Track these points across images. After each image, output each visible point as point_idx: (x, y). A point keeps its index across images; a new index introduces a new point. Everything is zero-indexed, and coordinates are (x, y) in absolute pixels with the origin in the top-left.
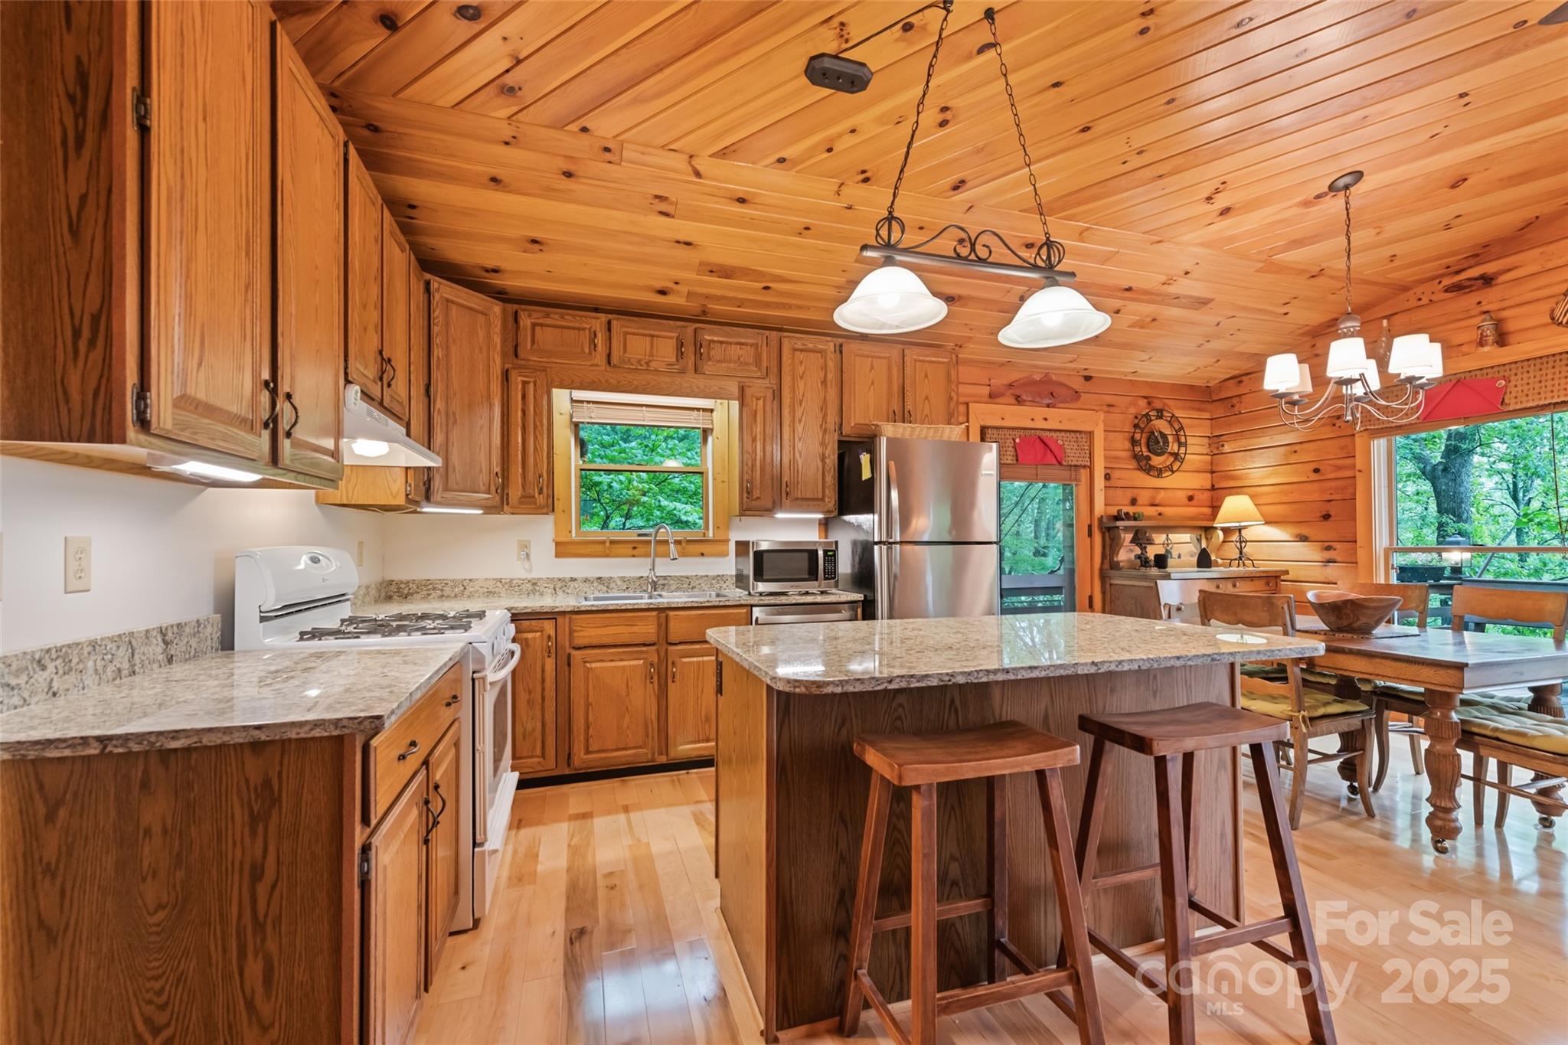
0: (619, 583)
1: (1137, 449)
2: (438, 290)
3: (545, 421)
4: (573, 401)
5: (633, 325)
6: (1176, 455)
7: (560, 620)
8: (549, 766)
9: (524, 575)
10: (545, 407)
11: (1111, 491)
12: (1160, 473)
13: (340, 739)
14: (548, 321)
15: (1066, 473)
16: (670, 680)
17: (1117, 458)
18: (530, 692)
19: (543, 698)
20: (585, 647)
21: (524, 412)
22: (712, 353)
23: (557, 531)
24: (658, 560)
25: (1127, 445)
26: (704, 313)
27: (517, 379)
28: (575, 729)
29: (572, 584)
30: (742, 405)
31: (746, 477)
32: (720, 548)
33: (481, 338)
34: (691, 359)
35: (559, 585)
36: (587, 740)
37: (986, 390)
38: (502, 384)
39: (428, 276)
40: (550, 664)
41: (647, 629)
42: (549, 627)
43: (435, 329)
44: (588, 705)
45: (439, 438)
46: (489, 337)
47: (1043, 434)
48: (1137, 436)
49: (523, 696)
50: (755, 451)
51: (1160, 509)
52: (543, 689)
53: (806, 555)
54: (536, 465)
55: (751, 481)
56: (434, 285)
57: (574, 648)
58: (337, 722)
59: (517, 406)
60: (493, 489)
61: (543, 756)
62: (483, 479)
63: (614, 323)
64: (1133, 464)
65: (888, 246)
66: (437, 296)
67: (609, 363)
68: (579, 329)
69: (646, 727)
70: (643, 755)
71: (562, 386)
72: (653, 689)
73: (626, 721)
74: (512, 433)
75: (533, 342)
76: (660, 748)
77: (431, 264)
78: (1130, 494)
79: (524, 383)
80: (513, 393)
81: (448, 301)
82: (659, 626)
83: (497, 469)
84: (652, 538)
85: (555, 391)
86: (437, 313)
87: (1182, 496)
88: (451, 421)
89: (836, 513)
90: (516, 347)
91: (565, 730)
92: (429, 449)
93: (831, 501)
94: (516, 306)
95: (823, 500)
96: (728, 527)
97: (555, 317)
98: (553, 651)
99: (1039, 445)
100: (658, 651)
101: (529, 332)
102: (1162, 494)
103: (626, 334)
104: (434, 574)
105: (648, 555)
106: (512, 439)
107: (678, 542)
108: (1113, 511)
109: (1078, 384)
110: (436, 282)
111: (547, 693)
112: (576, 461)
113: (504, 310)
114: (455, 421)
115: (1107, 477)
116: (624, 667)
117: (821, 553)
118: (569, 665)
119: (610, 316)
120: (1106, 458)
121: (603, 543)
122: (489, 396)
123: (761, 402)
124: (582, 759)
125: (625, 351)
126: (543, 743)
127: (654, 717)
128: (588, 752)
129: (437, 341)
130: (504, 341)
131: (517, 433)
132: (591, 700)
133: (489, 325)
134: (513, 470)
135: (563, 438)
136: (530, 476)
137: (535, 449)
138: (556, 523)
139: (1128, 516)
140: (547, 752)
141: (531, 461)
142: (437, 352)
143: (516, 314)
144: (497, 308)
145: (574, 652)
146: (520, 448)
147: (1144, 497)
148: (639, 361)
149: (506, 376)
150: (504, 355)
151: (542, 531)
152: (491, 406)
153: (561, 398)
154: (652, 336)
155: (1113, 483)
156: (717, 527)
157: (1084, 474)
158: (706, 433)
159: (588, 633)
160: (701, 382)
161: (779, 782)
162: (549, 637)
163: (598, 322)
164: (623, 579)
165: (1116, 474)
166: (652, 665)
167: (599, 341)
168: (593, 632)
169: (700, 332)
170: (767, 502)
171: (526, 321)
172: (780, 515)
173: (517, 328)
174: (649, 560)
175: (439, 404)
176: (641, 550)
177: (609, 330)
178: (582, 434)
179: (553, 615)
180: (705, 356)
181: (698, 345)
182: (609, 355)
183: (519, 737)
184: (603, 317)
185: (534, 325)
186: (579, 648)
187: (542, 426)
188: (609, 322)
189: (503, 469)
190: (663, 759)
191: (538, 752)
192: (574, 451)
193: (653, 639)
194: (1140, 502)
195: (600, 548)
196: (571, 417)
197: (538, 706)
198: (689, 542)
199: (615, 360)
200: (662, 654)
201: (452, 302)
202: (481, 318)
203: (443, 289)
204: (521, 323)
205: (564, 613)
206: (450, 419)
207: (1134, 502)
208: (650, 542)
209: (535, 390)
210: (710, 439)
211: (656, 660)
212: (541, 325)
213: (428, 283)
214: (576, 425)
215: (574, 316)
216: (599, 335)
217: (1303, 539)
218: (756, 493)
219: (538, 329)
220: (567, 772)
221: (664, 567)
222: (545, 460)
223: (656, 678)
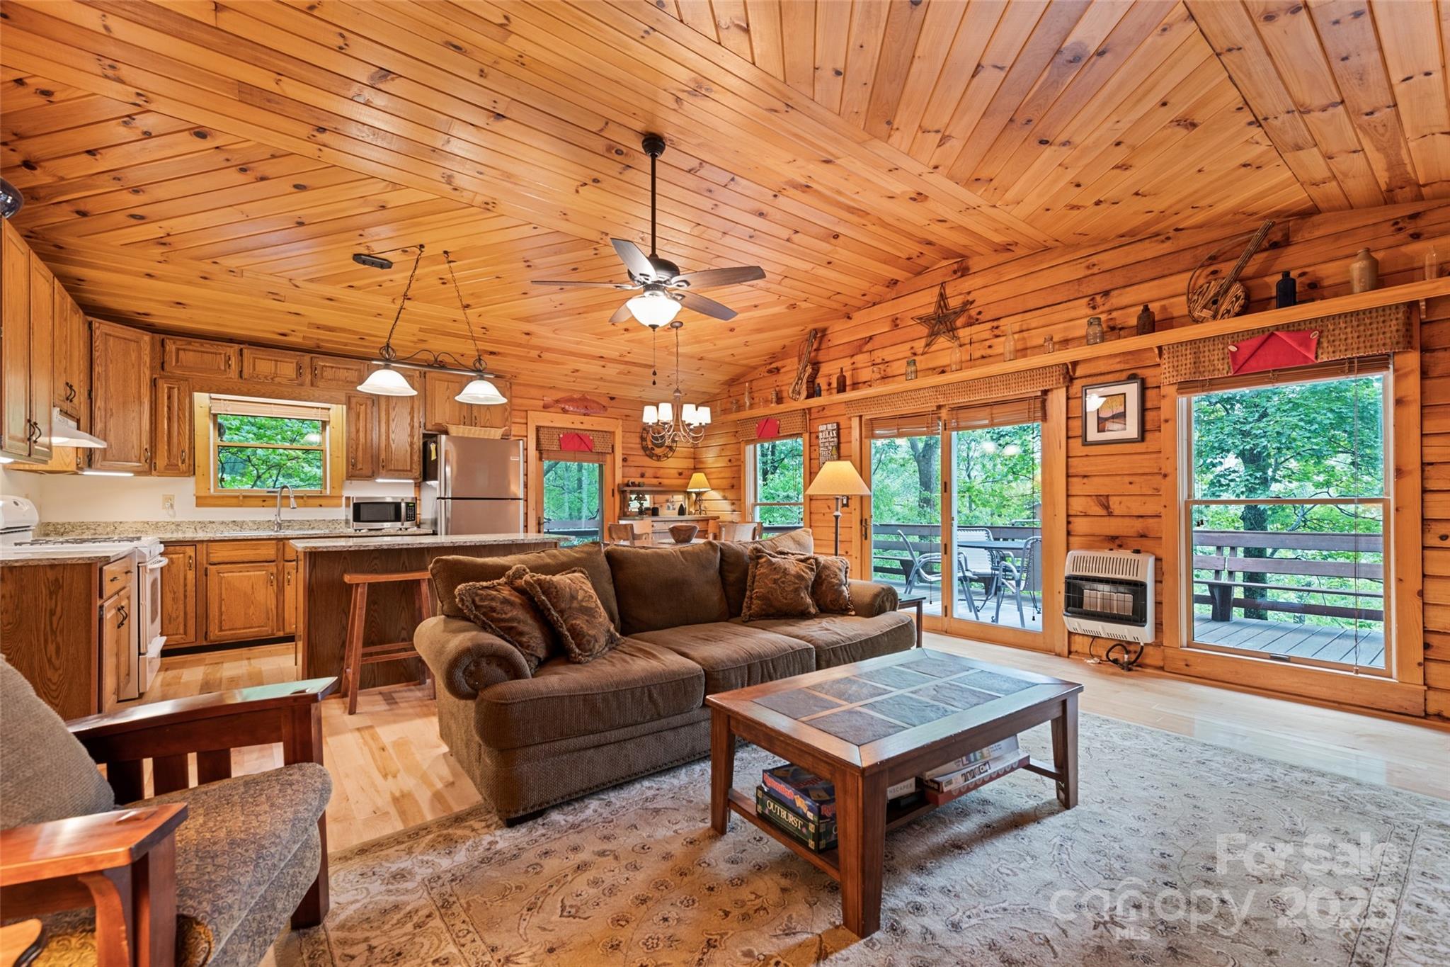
0: (251, 524)
1: (644, 443)
2: (98, 328)
3: (187, 414)
4: (211, 398)
5: (261, 353)
6: (670, 448)
7: (199, 546)
8: (191, 639)
9: (168, 519)
10: (188, 405)
11: (627, 469)
12: (659, 458)
13: (90, 564)
14: (190, 347)
15: (596, 457)
16: (286, 584)
17: (632, 448)
18: (175, 593)
19: (185, 597)
20: (219, 564)
21: (169, 408)
22: (325, 374)
23: (197, 489)
24: (283, 509)
25: (638, 440)
26: (319, 347)
27: (164, 386)
28: (211, 616)
29: (211, 525)
30: (349, 409)
31: (351, 455)
32: (335, 501)
33: (133, 358)
34: (308, 378)
35: (200, 525)
36: (221, 623)
37: (541, 403)
38: (151, 386)
39: (90, 319)
40: (191, 575)
41: (269, 551)
42: (190, 551)
43: (96, 354)
44: (221, 600)
45: (99, 426)
46: (140, 358)
47: (579, 432)
48: (645, 435)
49: (169, 596)
50: (358, 439)
51: (660, 480)
52: (185, 591)
53: (393, 506)
54: (179, 444)
55: (356, 458)
56: (95, 325)
57: (211, 564)
58: (89, 558)
59: (163, 404)
60: (143, 459)
61: (185, 633)
62: (135, 452)
63: (245, 351)
64: (642, 452)
65: (387, 360)
66: (98, 332)
67: (241, 377)
68: (216, 354)
69: (268, 613)
70: (266, 631)
71: (201, 390)
72: (272, 590)
73: (251, 611)
74: (159, 421)
75: (177, 361)
76: (278, 625)
77: (92, 310)
78: (640, 470)
79: (170, 389)
80: (160, 395)
81: (106, 334)
82: (278, 550)
83: (146, 446)
84: (278, 494)
85: (197, 395)
86: (98, 343)
87: (675, 472)
88: (108, 415)
89: (421, 479)
90: (163, 363)
91: (203, 616)
92: (91, 433)
93: (417, 470)
94: (163, 336)
95: (411, 471)
96: (342, 487)
97: (196, 344)
98: (193, 566)
99: (577, 439)
100: (277, 566)
101: (174, 354)
102: (662, 470)
103: (255, 358)
104: (88, 517)
105: (275, 506)
106: (159, 426)
107: (295, 497)
108: (626, 480)
109: (605, 402)
110: (96, 322)
111: (188, 593)
112: (214, 439)
113: (153, 338)
114: (112, 415)
115: (625, 460)
116: (250, 577)
117: (403, 505)
118: (206, 575)
119: (242, 346)
120: (623, 448)
121: (237, 497)
122: (140, 397)
123: (363, 407)
124: (215, 634)
125: (254, 369)
126: (185, 625)
127: (274, 607)
128: (221, 630)
129: (97, 362)
130: (152, 359)
131: (163, 422)
132: (224, 596)
133: (140, 349)
134: (159, 446)
135: (203, 423)
136: (175, 450)
137: (179, 433)
138: (196, 483)
139: (634, 484)
140: (188, 631)
141: (175, 440)
142: (97, 369)
143: (163, 341)
144: (146, 338)
145: (210, 567)
146: (166, 432)
147: (649, 473)
148: (266, 377)
149: (154, 383)
150: (152, 369)
151: (186, 488)
152: (141, 403)
153: (201, 400)
154: (276, 361)
155: (629, 463)
156: (333, 487)
157: (609, 458)
158: (324, 424)
159: (220, 554)
160: (317, 392)
161: (309, 596)
162: (190, 557)
163: (232, 350)
164: (254, 522)
165: (630, 458)
166: (272, 574)
167: (233, 362)
168: (226, 554)
169: (315, 360)
170: (367, 471)
171: (171, 346)
172: (379, 480)
173: (164, 351)
174: (275, 510)
175: (99, 403)
176: (270, 502)
177: (241, 355)
178: (220, 420)
179: (194, 543)
180: (319, 375)
181: (313, 369)
182: (241, 371)
183: (166, 622)
184: (236, 347)
185: (178, 350)
186: (215, 564)
187: (185, 417)
188: (241, 350)
189: (151, 446)
190: (281, 634)
191: (182, 631)
192: (212, 433)
193: (273, 558)
194: (647, 475)
195: (235, 501)
196: (210, 410)
197: (181, 602)
198: (308, 497)
199: (245, 375)
200: (280, 568)
201: (110, 335)
202: (133, 345)
203: (101, 327)
204: (168, 348)
205: (202, 541)
206: (109, 413)
207: (642, 476)
208: (276, 497)
209: (179, 393)
210: (328, 428)
211: (275, 571)
212: (184, 350)
213: (90, 324)
214: (215, 416)
215: (212, 345)
216: (233, 359)
217: (725, 498)
218: (359, 466)
219: (181, 353)
220: (205, 643)
221: (287, 514)
222: (187, 441)
223: (275, 583)
